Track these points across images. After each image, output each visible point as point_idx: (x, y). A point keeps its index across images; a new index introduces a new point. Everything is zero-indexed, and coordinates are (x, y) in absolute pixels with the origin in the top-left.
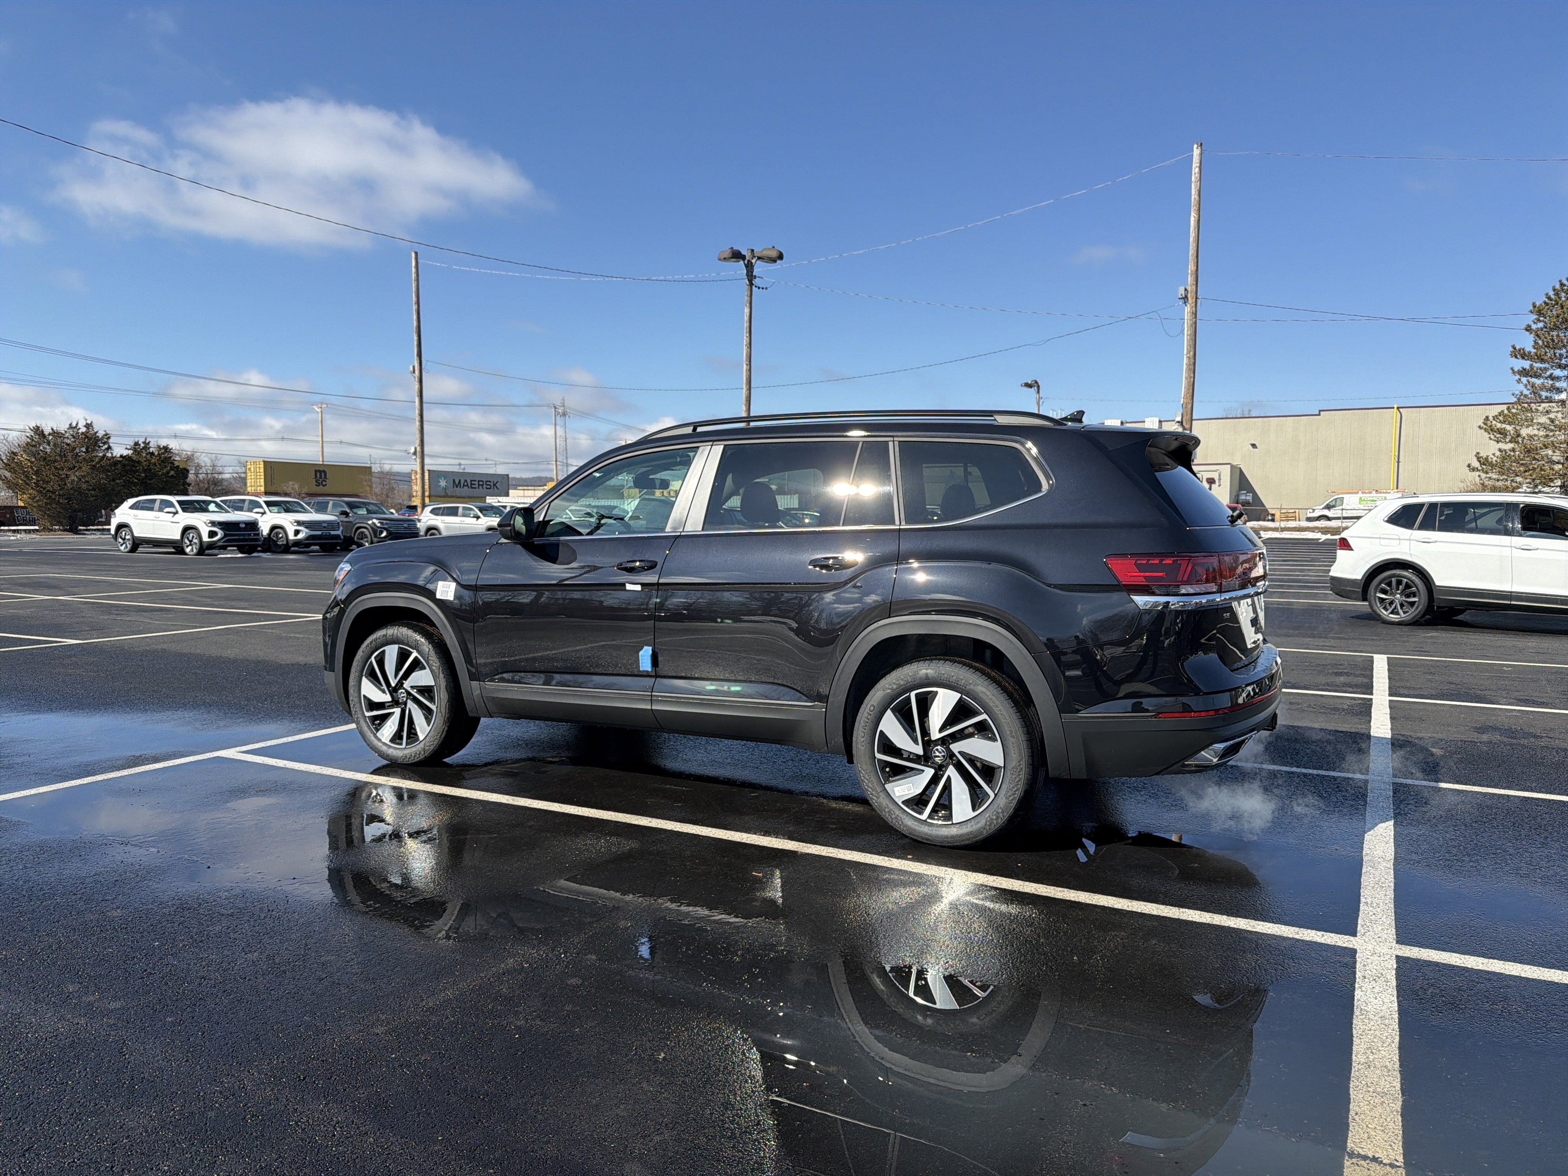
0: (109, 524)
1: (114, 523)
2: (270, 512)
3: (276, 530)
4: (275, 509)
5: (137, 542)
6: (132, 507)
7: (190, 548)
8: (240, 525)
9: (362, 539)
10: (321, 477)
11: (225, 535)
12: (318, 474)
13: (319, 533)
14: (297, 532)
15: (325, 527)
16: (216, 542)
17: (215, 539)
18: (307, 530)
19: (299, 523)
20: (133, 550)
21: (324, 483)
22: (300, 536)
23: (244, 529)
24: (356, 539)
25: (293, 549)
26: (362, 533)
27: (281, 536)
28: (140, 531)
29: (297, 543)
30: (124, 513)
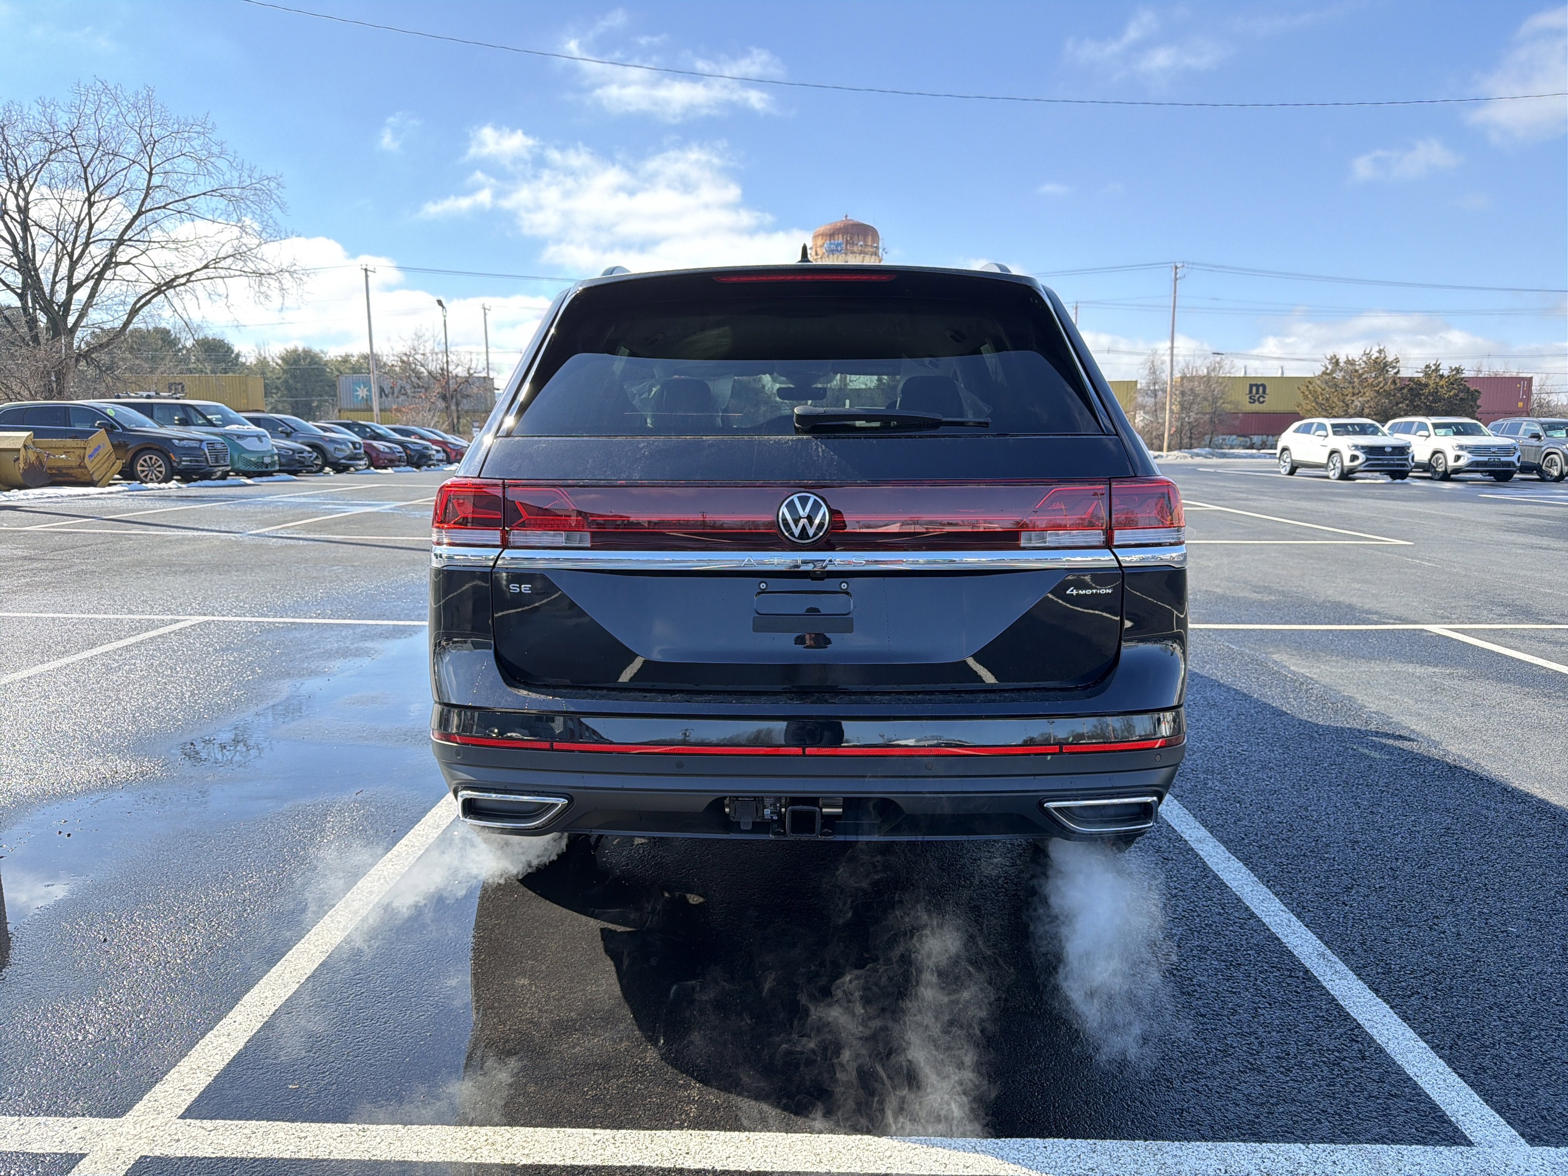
0: (1276, 449)
1: (1280, 446)
2: (1436, 434)
3: (1437, 455)
4: (1442, 431)
5: (1295, 465)
6: (1297, 431)
7: (1333, 472)
8: (1386, 449)
9: (1550, 467)
10: (1257, 392)
11: (1367, 460)
12: (1254, 389)
13: (1486, 459)
14: (1458, 458)
15: (1494, 453)
16: (1356, 467)
17: (1356, 463)
18: (1470, 456)
19: (1461, 447)
20: (1292, 472)
21: (1261, 399)
22: (1462, 462)
23: (1391, 454)
24: (1544, 468)
25: (1452, 476)
26: (1552, 459)
27: (1440, 461)
28: (1298, 455)
29: (1457, 471)
30: (1289, 438)
